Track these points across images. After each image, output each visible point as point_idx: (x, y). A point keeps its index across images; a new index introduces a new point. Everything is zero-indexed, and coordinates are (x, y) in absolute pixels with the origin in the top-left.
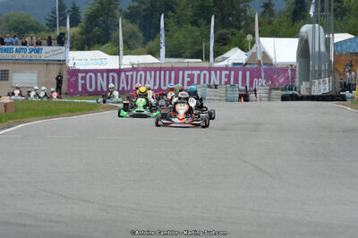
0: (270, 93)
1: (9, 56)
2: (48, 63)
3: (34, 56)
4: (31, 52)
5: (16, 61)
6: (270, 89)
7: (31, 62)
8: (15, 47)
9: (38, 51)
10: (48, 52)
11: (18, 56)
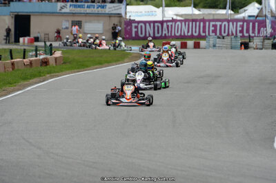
0: (263, 42)
1: (82, 10)
2: (110, 16)
4: (98, 8)
5: (87, 14)
6: (264, 39)
7: (98, 15)
8: (86, 4)
9: (103, 7)
10: (110, 8)
11: (89, 11)
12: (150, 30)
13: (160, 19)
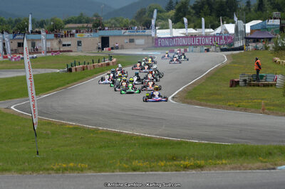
1: (134, 34)
2: (148, 36)
3: (143, 33)
5: (136, 35)
7: (142, 35)
10: (147, 32)
11: (137, 34)
12: (167, 43)
13: (169, 36)
